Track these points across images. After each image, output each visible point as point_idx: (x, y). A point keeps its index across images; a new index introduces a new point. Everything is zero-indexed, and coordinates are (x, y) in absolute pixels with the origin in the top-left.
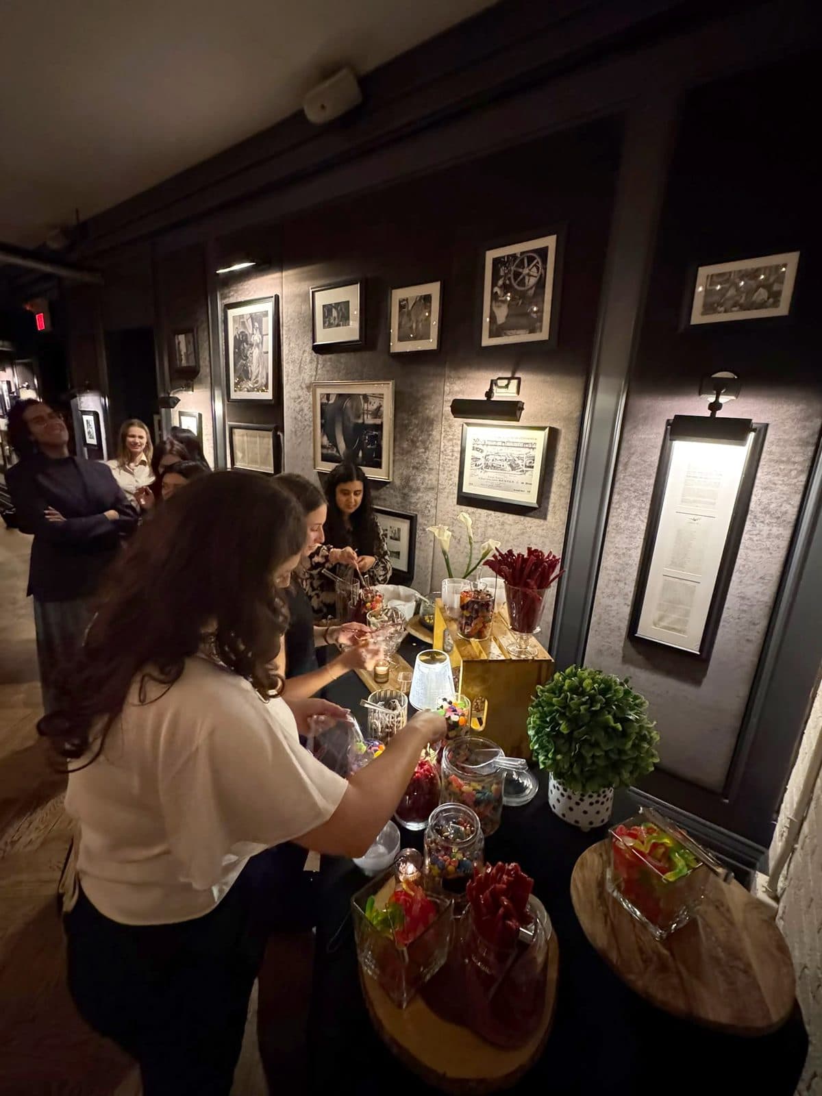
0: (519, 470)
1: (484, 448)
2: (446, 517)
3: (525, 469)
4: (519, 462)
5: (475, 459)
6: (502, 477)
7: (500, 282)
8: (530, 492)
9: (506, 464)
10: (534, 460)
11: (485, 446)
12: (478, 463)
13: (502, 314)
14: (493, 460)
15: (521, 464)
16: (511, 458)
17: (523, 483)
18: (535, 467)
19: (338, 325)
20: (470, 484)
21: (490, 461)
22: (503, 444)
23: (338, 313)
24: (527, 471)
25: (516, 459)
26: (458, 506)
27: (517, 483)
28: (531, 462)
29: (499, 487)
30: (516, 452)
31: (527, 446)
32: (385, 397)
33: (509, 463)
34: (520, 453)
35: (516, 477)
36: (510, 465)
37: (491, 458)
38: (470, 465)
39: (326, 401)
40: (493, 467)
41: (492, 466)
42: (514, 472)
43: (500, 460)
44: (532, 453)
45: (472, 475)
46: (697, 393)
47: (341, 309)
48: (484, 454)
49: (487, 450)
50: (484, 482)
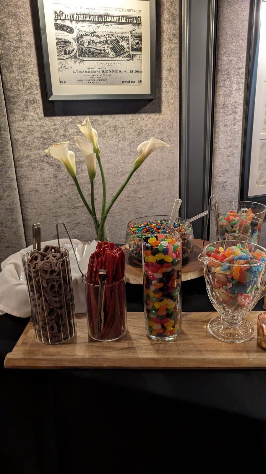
0: (126, 55)
1: (74, 25)
2: (30, 138)
3: (131, 53)
4: (123, 43)
5: (62, 44)
6: (105, 66)
8: (141, 81)
9: (107, 48)
10: (141, 40)
11: (74, 22)
12: (69, 48)
14: (89, 44)
15: (126, 46)
16: (113, 39)
17: (132, 71)
18: (143, 49)
20: (61, 82)
21: (86, 45)
22: (100, 19)
24: (135, 55)
25: (120, 40)
26: (48, 119)
27: (125, 71)
28: (137, 43)
29: (102, 81)
30: (118, 30)
31: (130, 21)
33: (111, 46)
34: (123, 31)
35: (123, 65)
36: (113, 49)
37: (86, 39)
38: (56, 54)
40: (91, 53)
41: (90, 51)
42: (119, 58)
43: (100, 43)
44: (138, 30)
45: (61, 69)
48: (74, 35)
49: (79, 28)
50: (80, 76)
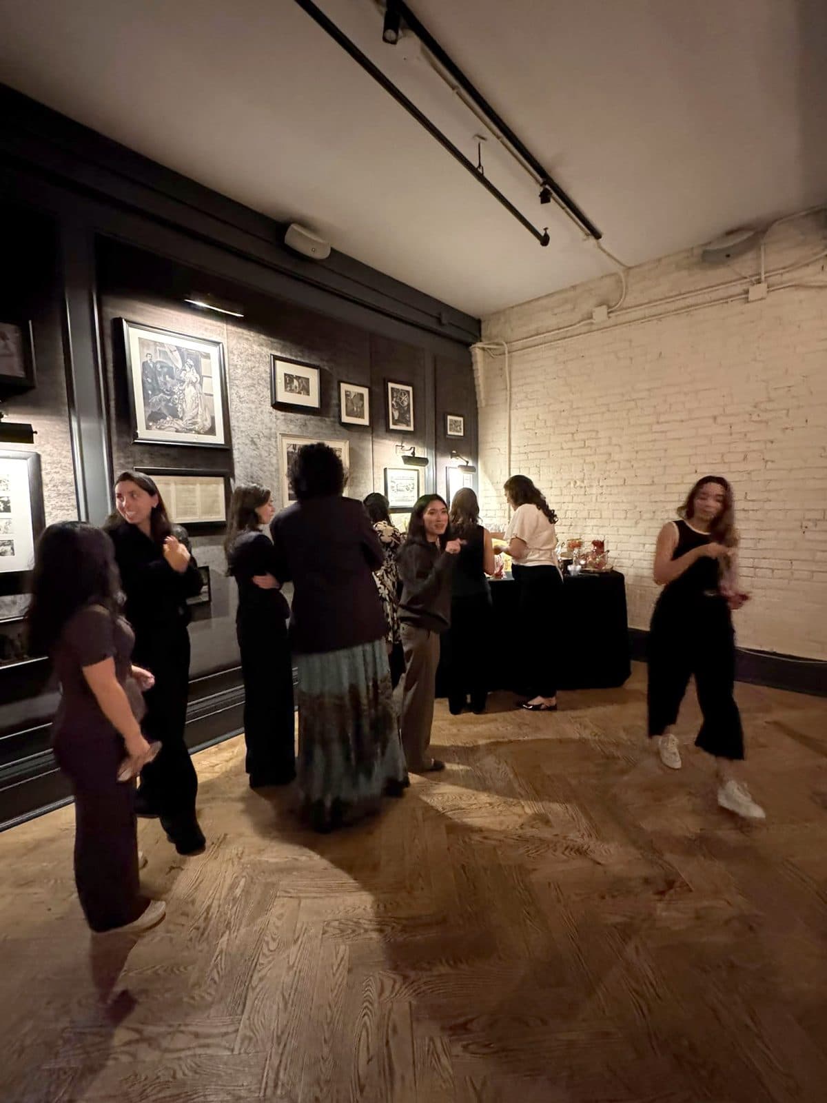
1: (395, 481)
5: (393, 487)
7: (395, 399)
13: (396, 415)
18: (415, 488)
19: (299, 393)
23: (299, 385)
32: (343, 450)
35: (407, 493)
39: (293, 451)
46: (450, 457)
47: (302, 382)
49: (397, 482)
